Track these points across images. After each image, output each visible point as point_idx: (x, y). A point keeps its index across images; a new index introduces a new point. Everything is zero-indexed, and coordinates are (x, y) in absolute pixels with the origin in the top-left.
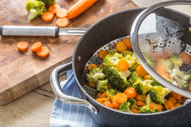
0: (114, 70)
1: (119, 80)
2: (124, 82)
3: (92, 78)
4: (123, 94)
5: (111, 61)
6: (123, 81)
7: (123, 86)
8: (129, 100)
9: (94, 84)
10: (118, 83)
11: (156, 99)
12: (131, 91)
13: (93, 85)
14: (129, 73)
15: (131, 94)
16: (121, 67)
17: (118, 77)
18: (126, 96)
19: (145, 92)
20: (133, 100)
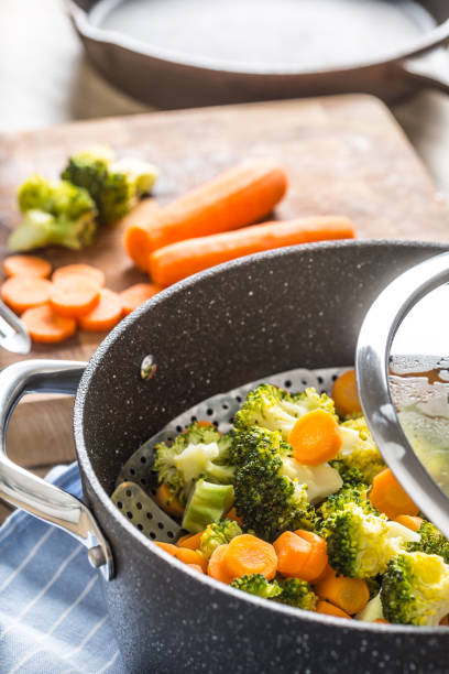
0: (267, 438)
1: (271, 483)
2: (289, 501)
3: (173, 467)
4: (268, 548)
5: (271, 410)
6: (285, 497)
7: (281, 520)
8: (280, 577)
9: (177, 496)
10: (265, 500)
11: (398, 609)
12: (305, 545)
13: (171, 499)
14: (333, 480)
15: (299, 554)
16: (304, 443)
17: (271, 472)
18: (274, 557)
19: (364, 567)
20: (301, 586)
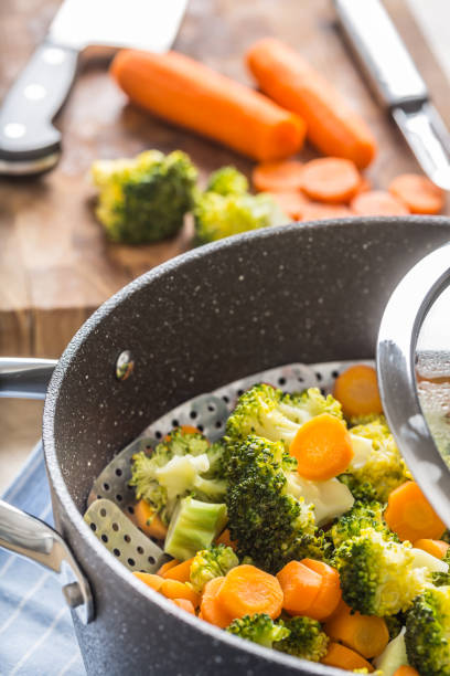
0: (267, 450)
1: (273, 503)
2: (294, 524)
3: (154, 481)
4: (271, 581)
5: (269, 415)
6: (290, 520)
7: (285, 546)
8: (286, 616)
9: (159, 514)
10: (266, 523)
11: (427, 655)
12: (314, 577)
13: (151, 519)
14: (343, 498)
15: (309, 588)
16: (309, 455)
17: (274, 491)
18: (280, 593)
19: (385, 603)
20: (310, 626)
